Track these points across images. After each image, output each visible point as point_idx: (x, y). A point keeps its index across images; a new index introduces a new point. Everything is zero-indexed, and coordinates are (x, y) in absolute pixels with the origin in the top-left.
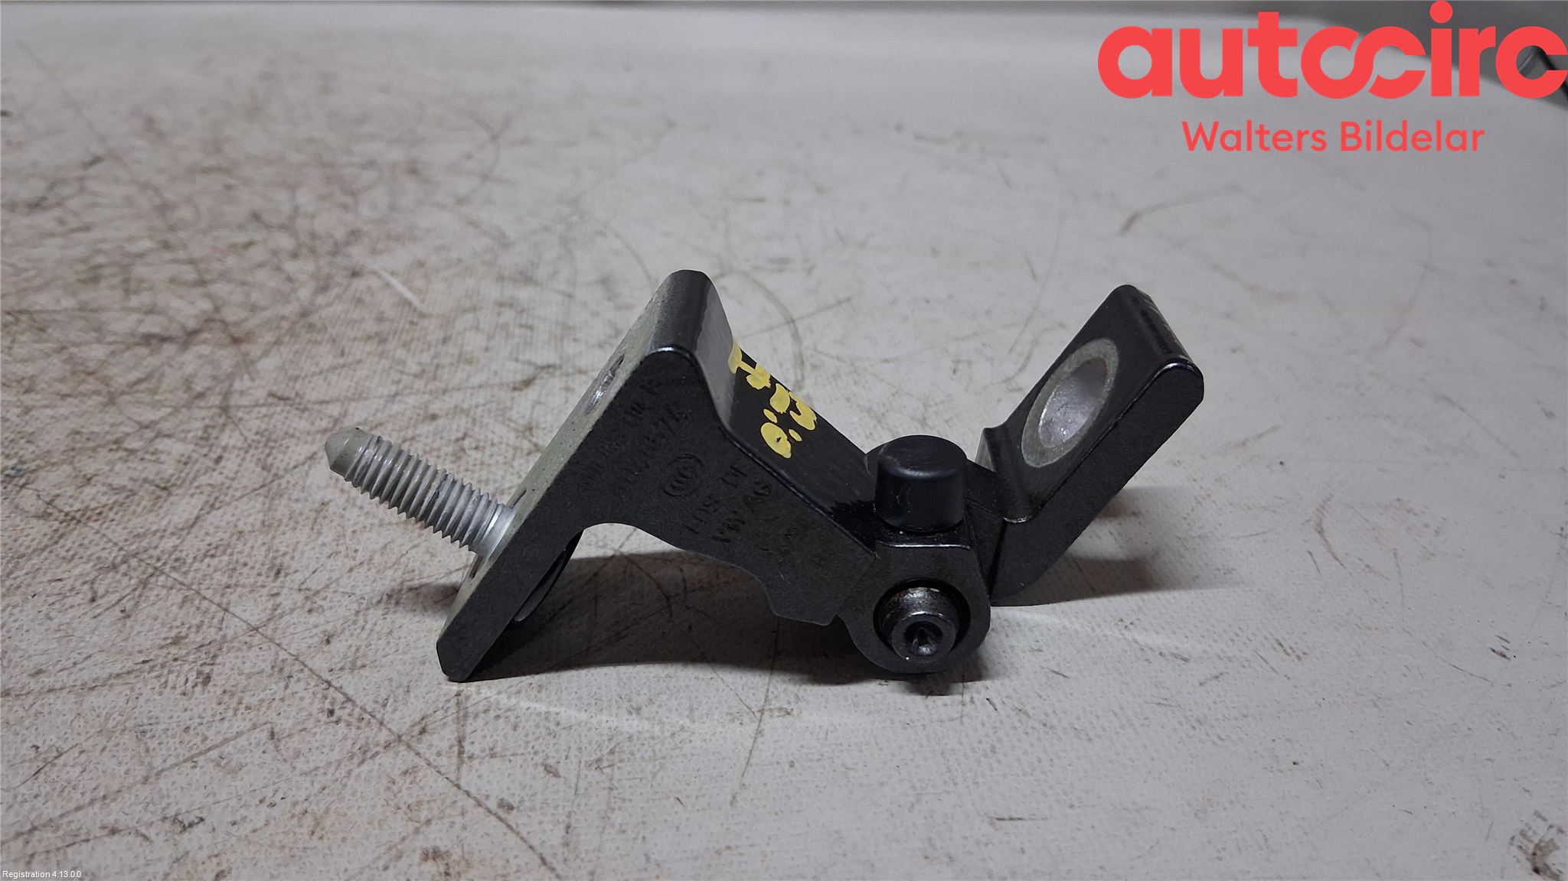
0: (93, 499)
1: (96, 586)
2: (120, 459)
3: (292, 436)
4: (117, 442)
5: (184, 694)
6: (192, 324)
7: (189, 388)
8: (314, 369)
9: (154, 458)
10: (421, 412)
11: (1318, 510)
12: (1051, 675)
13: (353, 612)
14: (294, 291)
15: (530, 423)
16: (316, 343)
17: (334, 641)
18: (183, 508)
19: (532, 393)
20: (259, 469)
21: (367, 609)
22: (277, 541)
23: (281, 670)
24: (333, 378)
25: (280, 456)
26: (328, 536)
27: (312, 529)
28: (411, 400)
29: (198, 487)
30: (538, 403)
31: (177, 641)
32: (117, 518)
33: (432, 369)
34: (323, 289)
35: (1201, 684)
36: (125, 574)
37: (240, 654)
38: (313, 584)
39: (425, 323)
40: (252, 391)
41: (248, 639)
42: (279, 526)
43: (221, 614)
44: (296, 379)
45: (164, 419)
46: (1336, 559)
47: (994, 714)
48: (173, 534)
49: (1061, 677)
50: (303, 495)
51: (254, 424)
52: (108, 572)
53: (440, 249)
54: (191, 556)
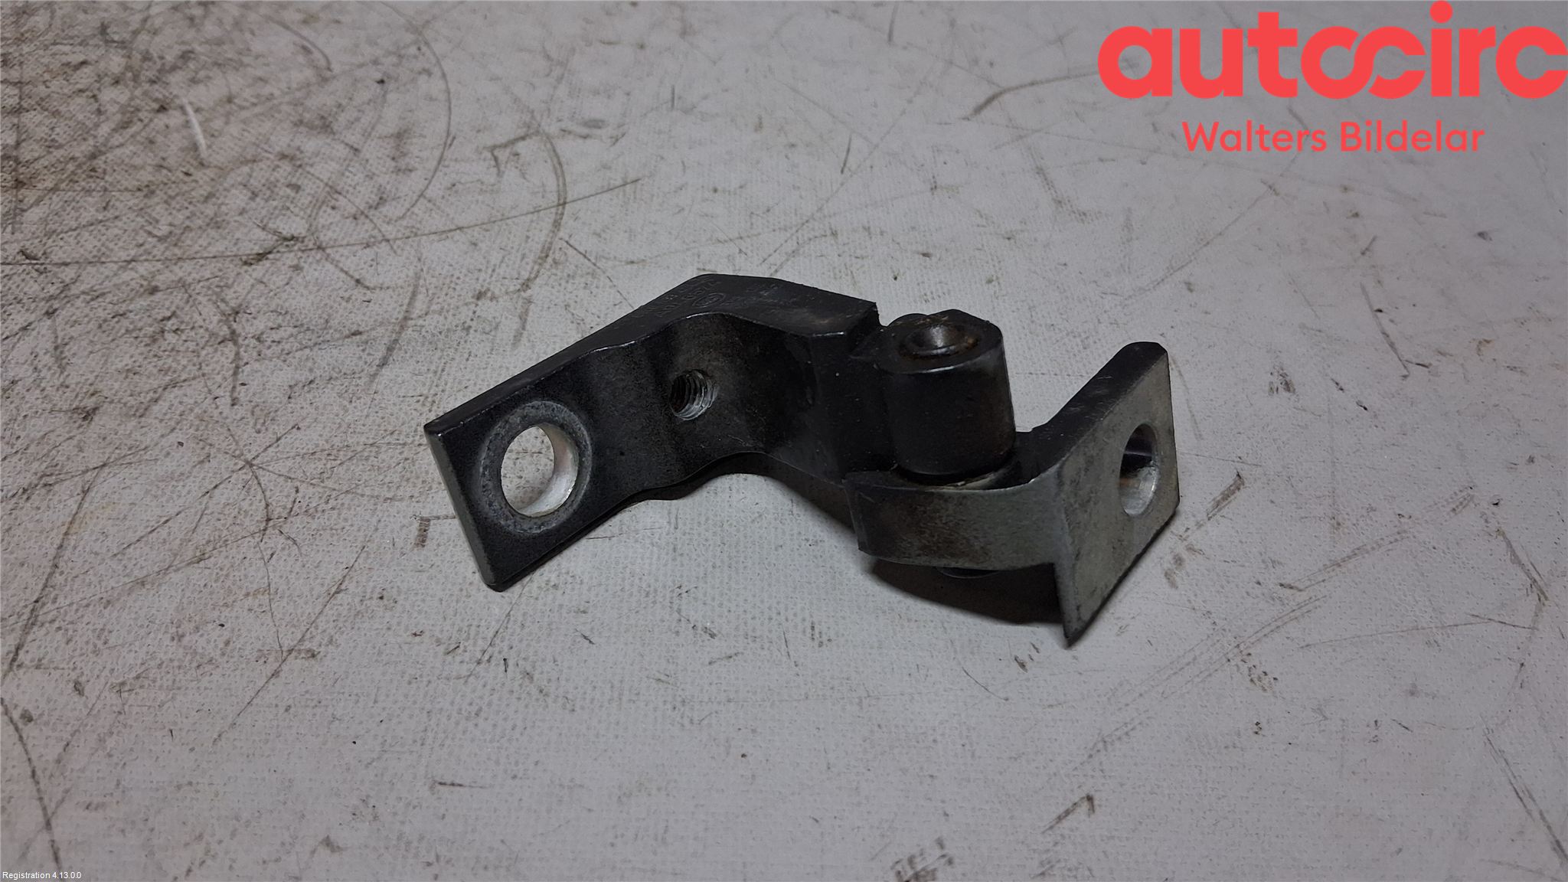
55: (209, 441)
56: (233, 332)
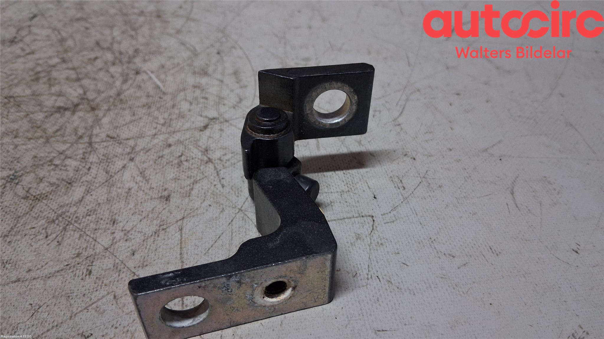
0: (43, 189)
1: (47, 230)
2: (52, 169)
3: (117, 156)
4: (51, 161)
5: (82, 279)
6: (76, 101)
7: (76, 134)
8: (124, 123)
9: (65, 168)
10: (165, 143)
11: (513, 183)
12: (402, 265)
13: (142, 240)
14: (114, 82)
15: (207, 147)
16: (124, 109)
17: (136, 254)
18: (78, 192)
19: (207, 132)
20: (105, 173)
21: (147, 239)
22: (113, 208)
23: (117, 268)
24: (131, 127)
25: (112, 167)
26: (132, 205)
27: (126, 201)
28: (161, 137)
29: (82, 182)
30: (210, 137)
31: (78, 255)
32: (53, 198)
33: (169, 121)
34: (125, 81)
35: (458, 268)
36: (58, 225)
37: (102, 261)
38: (127, 228)
39: (165, 98)
40: (100, 135)
41: (104, 254)
42: (113, 200)
43: (93, 243)
44: (116, 128)
45: (67, 149)
46: (517, 207)
47: (379, 283)
48: (74, 205)
49: (406, 266)
50: (122, 185)
51: (102, 151)
52: (51, 224)
53: (171, 58)
54: (82, 215)
55: (221, 203)
56: (209, 158)
